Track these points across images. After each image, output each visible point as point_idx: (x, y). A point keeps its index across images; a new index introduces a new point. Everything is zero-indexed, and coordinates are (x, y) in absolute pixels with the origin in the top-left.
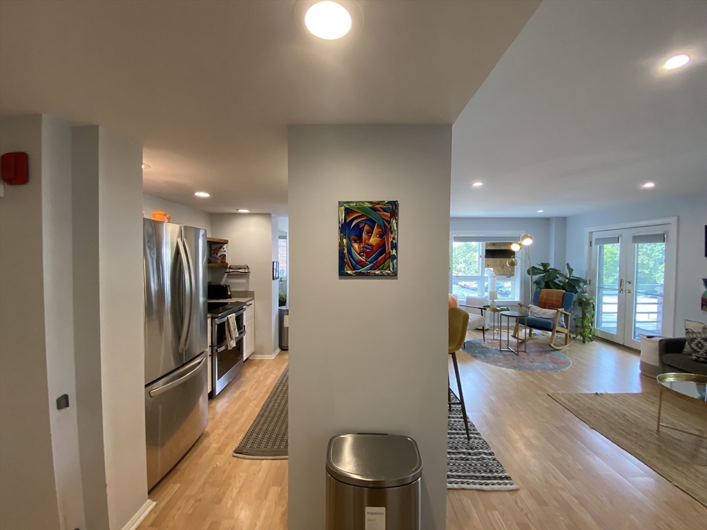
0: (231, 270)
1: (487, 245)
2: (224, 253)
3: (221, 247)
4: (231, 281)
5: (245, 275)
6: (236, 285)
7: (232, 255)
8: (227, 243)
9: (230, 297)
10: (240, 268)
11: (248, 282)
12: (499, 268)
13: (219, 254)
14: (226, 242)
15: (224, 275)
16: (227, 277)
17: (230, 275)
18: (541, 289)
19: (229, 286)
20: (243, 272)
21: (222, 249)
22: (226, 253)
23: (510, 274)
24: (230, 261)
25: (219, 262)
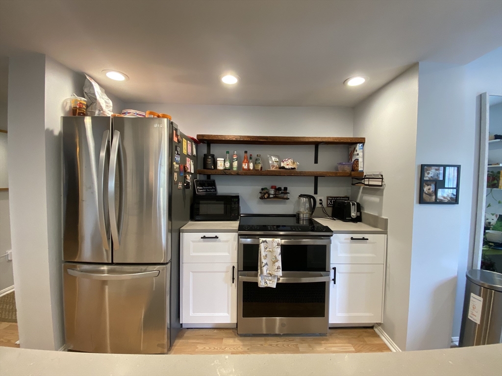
2: (357, 157)
3: (354, 149)
4: (365, 198)
11: (381, 200)
13: (353, 160)
17: (365, 189)
21: (355, 153)
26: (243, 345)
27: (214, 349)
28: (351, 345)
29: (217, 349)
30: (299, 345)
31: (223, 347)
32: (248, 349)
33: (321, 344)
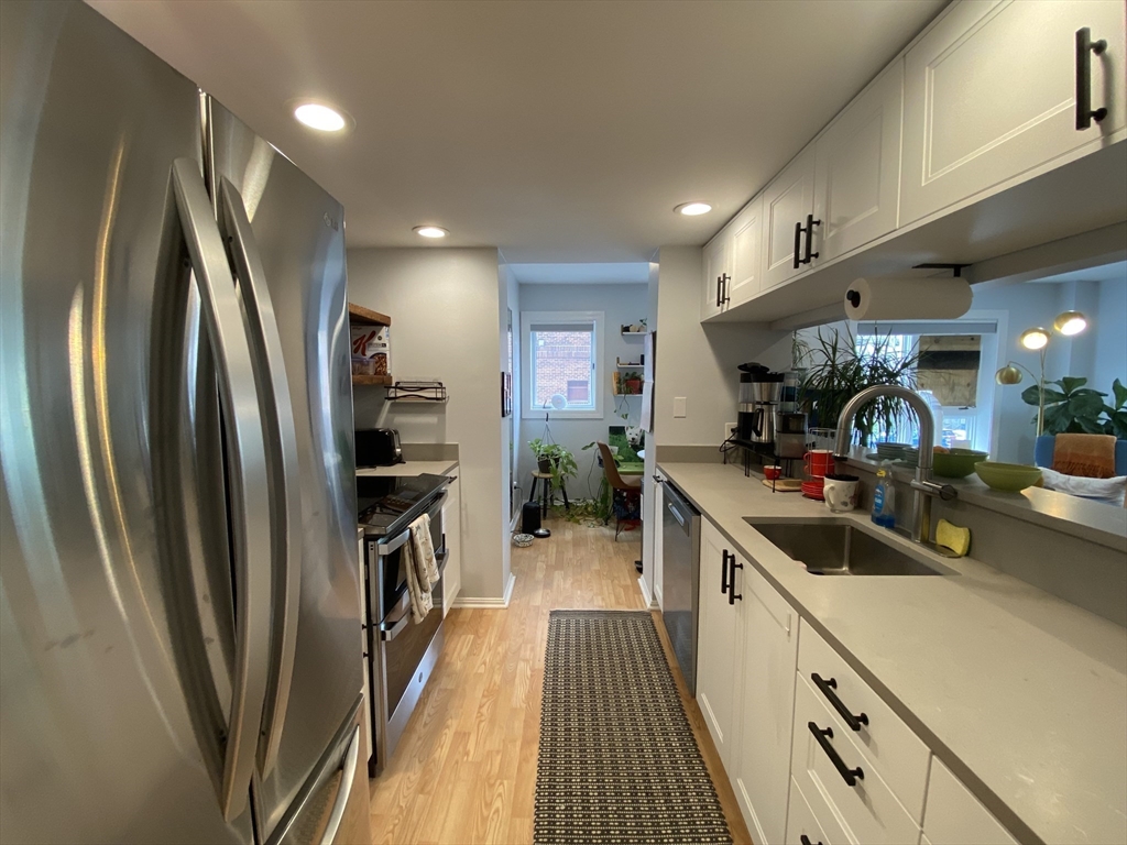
0: (400, 393)
1: (922, 340)
2: (381, 350)
3: (373, 335)
4: (403, 421)
5: (436, 405)
6: (412, 429)
7: (402, 356)
8: (388, 325)
9: (400, 460)
10: (422, 389)
11: (442, 422)
12: (945, 391)
13: (369, 353)
14: (384, 322)
15: (382, 404)
16: (390, 412)
17: (399, 406)
18: (1053, 433)
19: (396, 432)
20: (427, 398)
21: (376, 341)
22: (385, 350)
23: (968, 403)
24: (396, 370)
25: (371, 372)
26: (407, 770)
27: (392, 832)
28: (463, 637)
29: (395, 825)
30: (442, 686)
31: (395, 811)
32: (420, 762)
33: (449, 664)
